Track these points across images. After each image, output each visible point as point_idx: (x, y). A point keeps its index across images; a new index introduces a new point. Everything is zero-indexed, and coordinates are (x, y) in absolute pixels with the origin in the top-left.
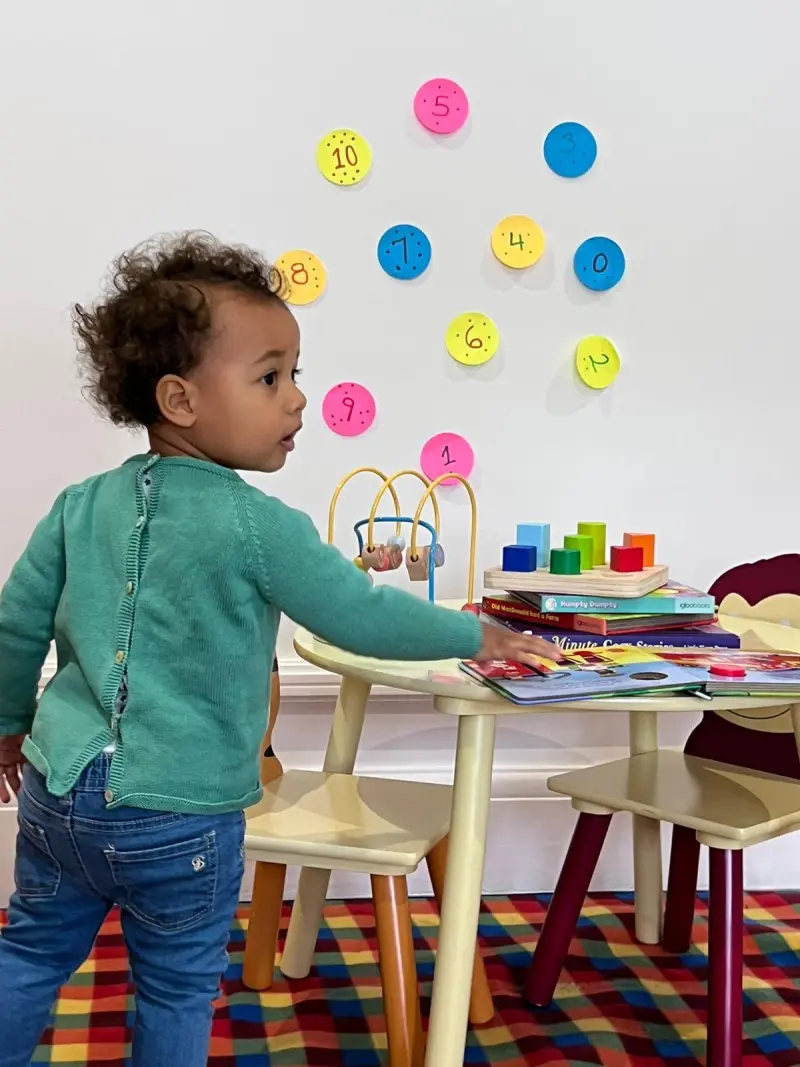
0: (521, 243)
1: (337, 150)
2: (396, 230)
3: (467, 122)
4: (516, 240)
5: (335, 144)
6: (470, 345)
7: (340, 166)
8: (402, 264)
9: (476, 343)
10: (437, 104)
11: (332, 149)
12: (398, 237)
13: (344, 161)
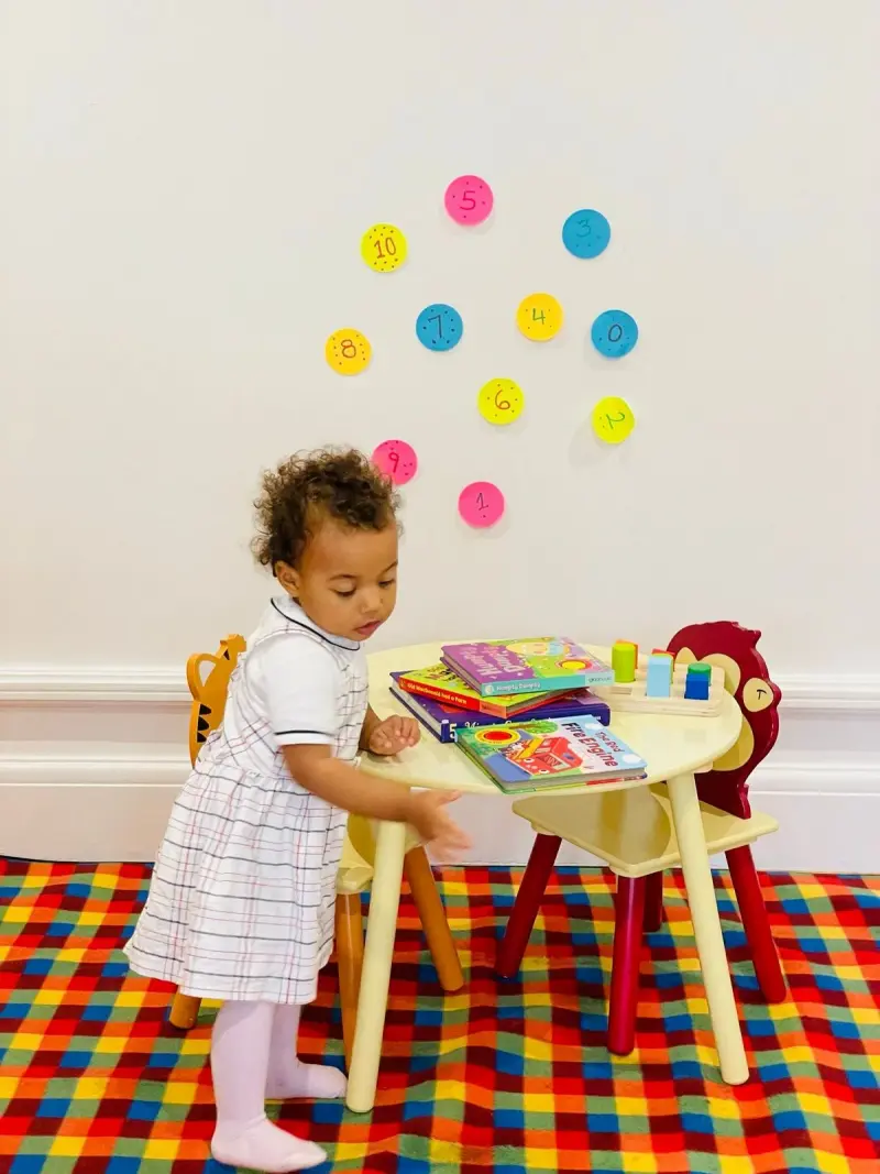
0: (543, 318)
1: (378, 243)
2: (431, 309)
3: (492, 214)
4: (538, 315)
5: (376, 237)
6: (500, 407)
7: (381, 256)
8: (437, 338)
9: (505, 405)
10: (465, 199)
11: (374, 241)
12: (435, 314)
13: (384, 252)
